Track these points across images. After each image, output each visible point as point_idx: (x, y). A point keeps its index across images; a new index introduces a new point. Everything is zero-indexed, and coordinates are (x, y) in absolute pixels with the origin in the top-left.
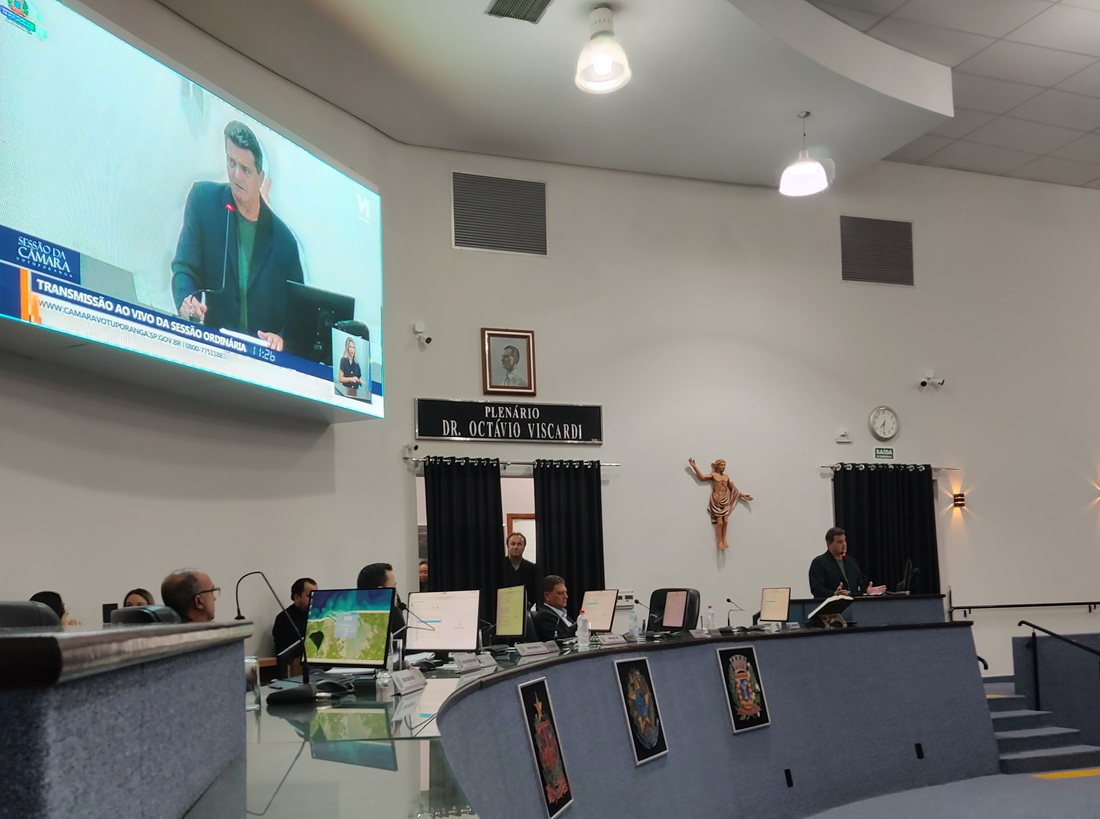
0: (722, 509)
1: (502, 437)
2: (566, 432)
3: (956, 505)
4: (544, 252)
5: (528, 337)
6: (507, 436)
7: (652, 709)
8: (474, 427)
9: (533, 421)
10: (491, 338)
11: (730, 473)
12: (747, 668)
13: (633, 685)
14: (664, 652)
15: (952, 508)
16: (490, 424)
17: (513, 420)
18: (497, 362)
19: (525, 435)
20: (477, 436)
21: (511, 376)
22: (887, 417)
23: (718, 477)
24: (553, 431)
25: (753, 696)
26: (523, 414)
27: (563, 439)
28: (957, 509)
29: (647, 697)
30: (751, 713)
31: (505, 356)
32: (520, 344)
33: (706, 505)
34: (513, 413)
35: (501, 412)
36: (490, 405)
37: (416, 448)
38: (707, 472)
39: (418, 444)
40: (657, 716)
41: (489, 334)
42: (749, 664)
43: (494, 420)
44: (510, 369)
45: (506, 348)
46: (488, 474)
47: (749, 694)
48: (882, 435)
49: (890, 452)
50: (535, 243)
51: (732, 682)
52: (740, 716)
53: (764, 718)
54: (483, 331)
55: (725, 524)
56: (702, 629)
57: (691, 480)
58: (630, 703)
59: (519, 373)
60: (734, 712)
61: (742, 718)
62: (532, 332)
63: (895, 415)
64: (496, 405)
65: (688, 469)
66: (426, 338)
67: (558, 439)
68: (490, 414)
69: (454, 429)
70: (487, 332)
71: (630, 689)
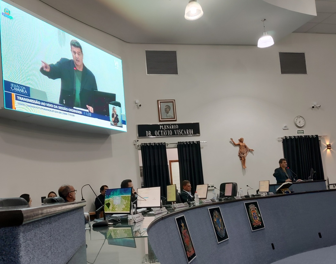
0: (243, 154)
1: (166, 135)
2: (187, 132)
3: (328, 148)
4: (177, 73)
5: (173, 102)
6: (168, 135)
7: (222, 224)
8: (157, 133)
9: (176, 129)
10: (161, 103)
11: (245, 142)
12: (255, 209)
13: (215, 216)
14: (225, 205)
15: (327, 150)
16: (162, 131)
17: (169, 129)
18: (163, 111)
19: (174, 134)
20: (158, 135)
21: (168, 115)
22: (301, 119)
23: (241, 144)
24: (183, 132)
25: (258, 218)
26: (173, 127)
27: (187, 134)
28: (328, 150)
29: (220, 220)
30: (258, 224)
31: (166, 109)
32: (170, 105)
33: (238, 154)
34: (169, 127)
35: (165, 127)
36: (161, 125)
37: (138, 141)
38: (237, 142)
39: (138, 139)
40: (224, 226)
41: (160, 102)
42: (256, 207)
43: (163, 130)
44: (168, 113)
45: (166, 106)
46: (162, 148)
47: (256, 218)
48: (299, 126)
49: (303, 132)
50: (174, 71)
51: (250, 214)
52: (254, 225)
53: (262, 226)
54: (158, 101)
55: (245, 160)
56: (239, 196)
57: (232, 145)
58: (214, 222)
59: (171, 114)
60: (252, 224)
61: (254, 226)
62: (174, 100)
63: (304, 119)
64: (163, 125)
65: (230, 142)
66: (139, 105)
67: (185, 135)
68: (162, 128)
69: (150, 134)
70: (159, 101)
71: (214, 217)
